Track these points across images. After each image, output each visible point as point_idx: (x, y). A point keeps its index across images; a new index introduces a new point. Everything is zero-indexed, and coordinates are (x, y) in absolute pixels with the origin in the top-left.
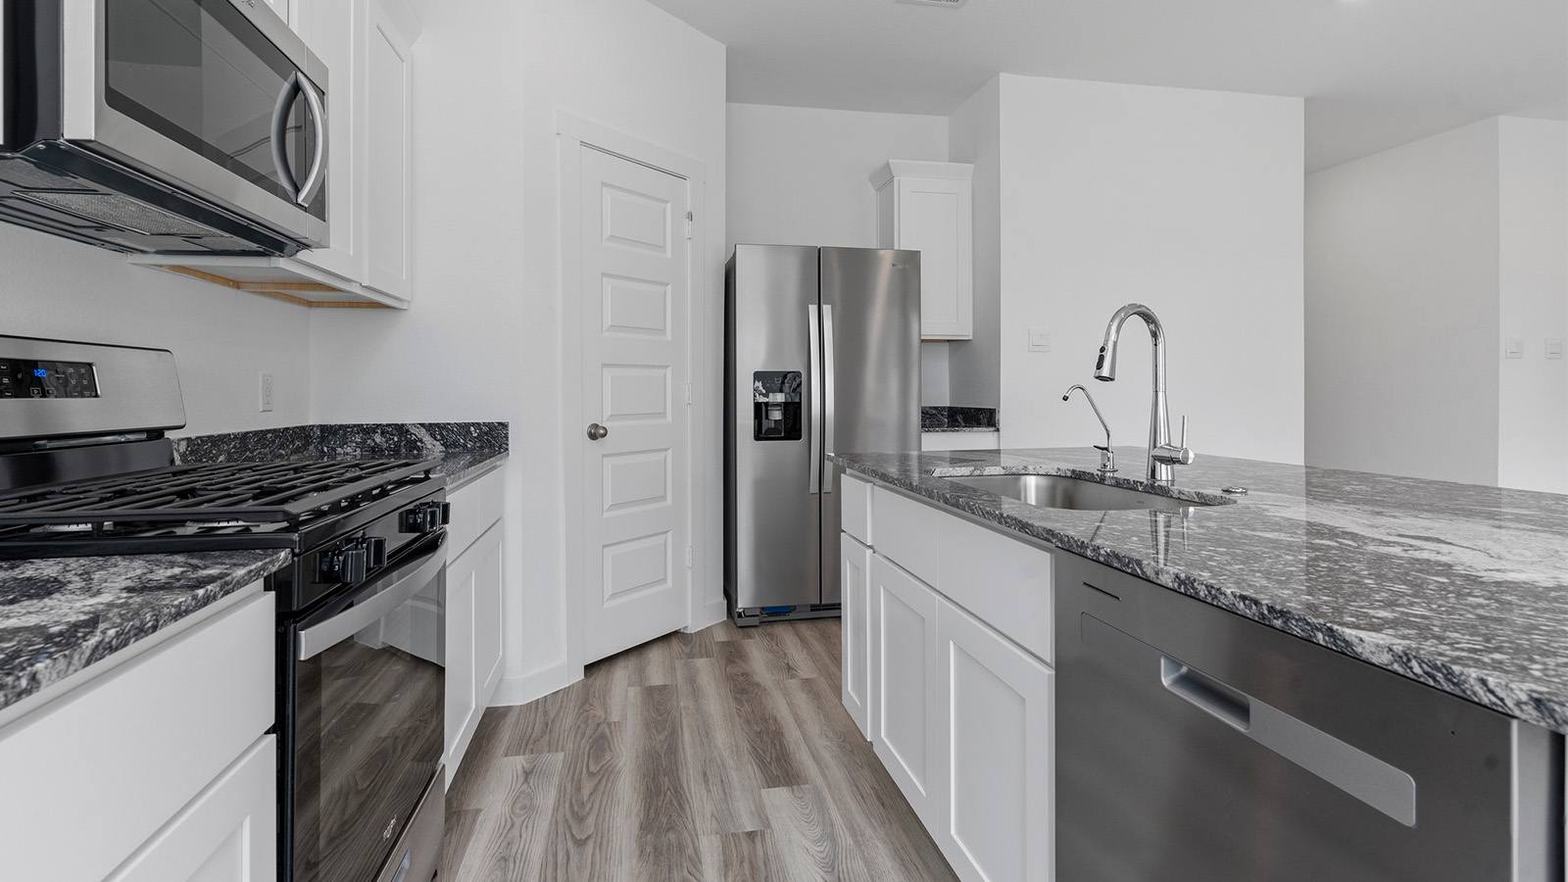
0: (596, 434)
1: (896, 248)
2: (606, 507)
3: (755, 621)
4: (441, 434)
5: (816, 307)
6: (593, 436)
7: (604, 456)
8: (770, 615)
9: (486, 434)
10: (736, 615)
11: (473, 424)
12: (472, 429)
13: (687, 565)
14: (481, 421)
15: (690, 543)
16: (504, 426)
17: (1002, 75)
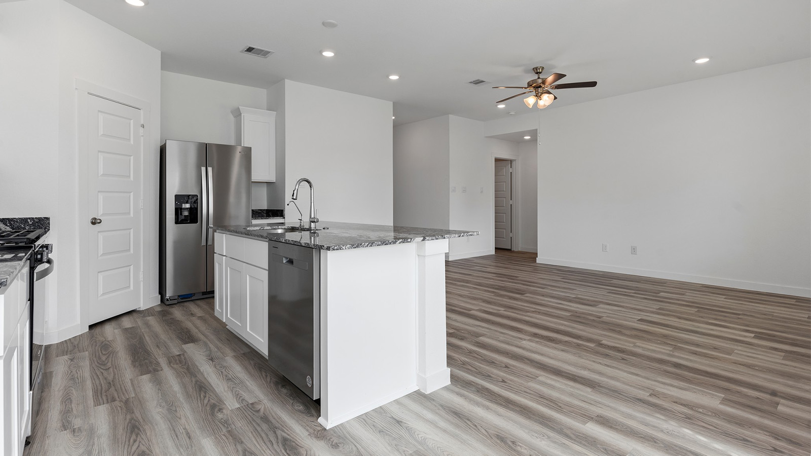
0: (94, 222)
1: (242, 145)
2: (99, 255)
3: (175, 302)
4: (10, 223)
5: (205, 168)
6: (93, 223)
7: (99, 232)
8: (182, 299)
9: (37, 222)
10: (166, 300)
11: (29, 218)
12: (29, 220)
13: (141, 280)
14: (34, 217)
15: (142, 270)
16: (48, 219)
17: (286, 80)
